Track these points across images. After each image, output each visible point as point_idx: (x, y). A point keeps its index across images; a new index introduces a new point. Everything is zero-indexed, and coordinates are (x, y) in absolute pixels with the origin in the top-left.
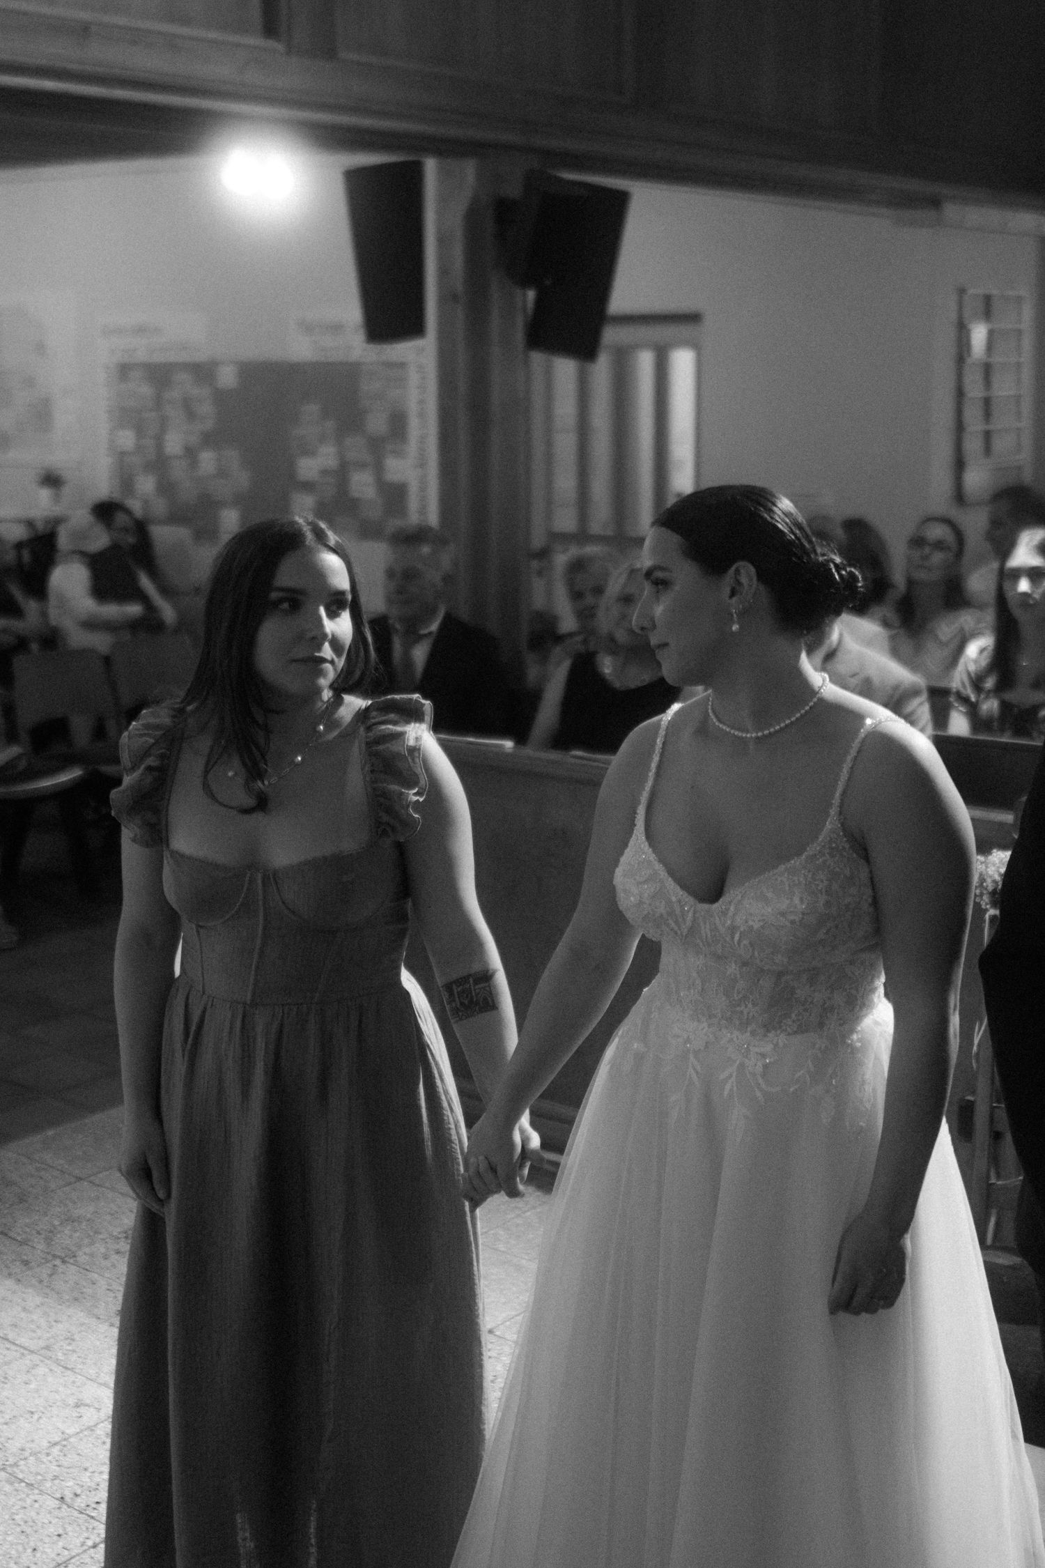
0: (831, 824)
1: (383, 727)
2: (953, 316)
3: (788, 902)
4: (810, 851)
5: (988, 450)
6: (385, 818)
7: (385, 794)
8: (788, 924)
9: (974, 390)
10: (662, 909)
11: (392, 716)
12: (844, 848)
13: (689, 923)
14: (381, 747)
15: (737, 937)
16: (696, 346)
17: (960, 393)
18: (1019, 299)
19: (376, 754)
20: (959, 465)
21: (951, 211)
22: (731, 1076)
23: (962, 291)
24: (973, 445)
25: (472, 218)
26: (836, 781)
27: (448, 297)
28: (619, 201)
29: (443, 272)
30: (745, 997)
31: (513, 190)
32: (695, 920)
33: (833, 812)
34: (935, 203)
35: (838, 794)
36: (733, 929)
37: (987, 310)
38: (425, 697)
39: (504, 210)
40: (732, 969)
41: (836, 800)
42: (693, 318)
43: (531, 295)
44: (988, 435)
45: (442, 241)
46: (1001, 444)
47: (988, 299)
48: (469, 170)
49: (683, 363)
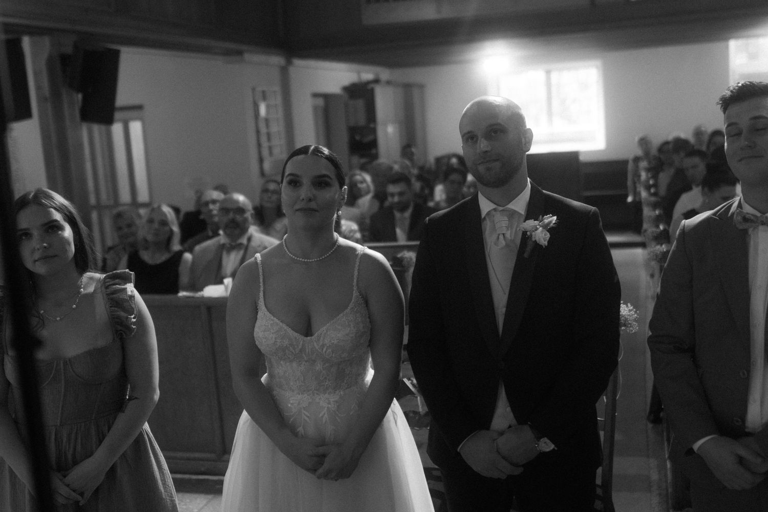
0: (355, 293)
1: (114, 287)
2: (251, 99)
3: (349, 329)
4: (351, 305)
5: (271, 154)
6: (119, 328)
7: (119, 317)
8: (350, 338)
9: (263, 130)
10: (286, 342)
11: (117, 281)
12: (362, 303)
13: (300, 347)
14: (114, 296)
15: (325, 350)
16: (141, 119)
17: (258, 132)
18: (275, 92)
19: (112, 299)
20: (261, 160)
21: (247, 56)
22: (324, 414)
23: (254, 89)
24: (265, 152)
25: (50, 62)
26: (353, 276)
27: (41, 99)
28: (117, 54)
29: (39, 88)
30: (326, 378)
31: (69, 50)
32: (303, 345)
33: (355, 288)
34: (240, 53)
35: (355, 281)
36: (323, 346)
37: (264, 97)
38: (131, 271)
39: (65, 59)
40: (319, 366)
41: (355, 283)
42: (139, 108)
43: (80, 96)
44: (270, 148)
45: (36, 74)
46: (276, 151)
47: (264, 92)
48: (46, 41)
49: (136, 128)
